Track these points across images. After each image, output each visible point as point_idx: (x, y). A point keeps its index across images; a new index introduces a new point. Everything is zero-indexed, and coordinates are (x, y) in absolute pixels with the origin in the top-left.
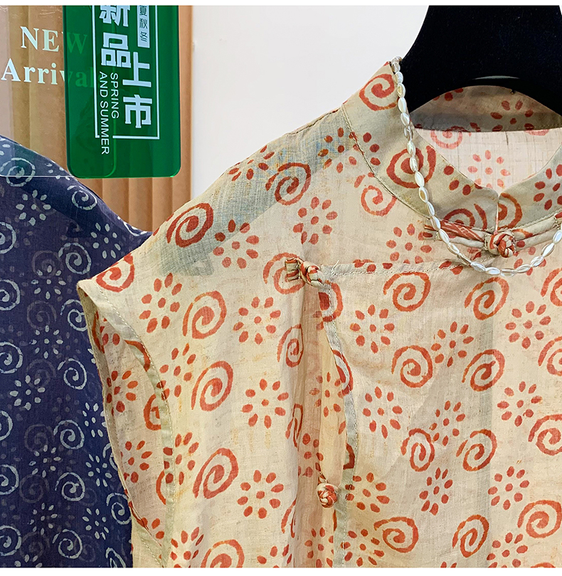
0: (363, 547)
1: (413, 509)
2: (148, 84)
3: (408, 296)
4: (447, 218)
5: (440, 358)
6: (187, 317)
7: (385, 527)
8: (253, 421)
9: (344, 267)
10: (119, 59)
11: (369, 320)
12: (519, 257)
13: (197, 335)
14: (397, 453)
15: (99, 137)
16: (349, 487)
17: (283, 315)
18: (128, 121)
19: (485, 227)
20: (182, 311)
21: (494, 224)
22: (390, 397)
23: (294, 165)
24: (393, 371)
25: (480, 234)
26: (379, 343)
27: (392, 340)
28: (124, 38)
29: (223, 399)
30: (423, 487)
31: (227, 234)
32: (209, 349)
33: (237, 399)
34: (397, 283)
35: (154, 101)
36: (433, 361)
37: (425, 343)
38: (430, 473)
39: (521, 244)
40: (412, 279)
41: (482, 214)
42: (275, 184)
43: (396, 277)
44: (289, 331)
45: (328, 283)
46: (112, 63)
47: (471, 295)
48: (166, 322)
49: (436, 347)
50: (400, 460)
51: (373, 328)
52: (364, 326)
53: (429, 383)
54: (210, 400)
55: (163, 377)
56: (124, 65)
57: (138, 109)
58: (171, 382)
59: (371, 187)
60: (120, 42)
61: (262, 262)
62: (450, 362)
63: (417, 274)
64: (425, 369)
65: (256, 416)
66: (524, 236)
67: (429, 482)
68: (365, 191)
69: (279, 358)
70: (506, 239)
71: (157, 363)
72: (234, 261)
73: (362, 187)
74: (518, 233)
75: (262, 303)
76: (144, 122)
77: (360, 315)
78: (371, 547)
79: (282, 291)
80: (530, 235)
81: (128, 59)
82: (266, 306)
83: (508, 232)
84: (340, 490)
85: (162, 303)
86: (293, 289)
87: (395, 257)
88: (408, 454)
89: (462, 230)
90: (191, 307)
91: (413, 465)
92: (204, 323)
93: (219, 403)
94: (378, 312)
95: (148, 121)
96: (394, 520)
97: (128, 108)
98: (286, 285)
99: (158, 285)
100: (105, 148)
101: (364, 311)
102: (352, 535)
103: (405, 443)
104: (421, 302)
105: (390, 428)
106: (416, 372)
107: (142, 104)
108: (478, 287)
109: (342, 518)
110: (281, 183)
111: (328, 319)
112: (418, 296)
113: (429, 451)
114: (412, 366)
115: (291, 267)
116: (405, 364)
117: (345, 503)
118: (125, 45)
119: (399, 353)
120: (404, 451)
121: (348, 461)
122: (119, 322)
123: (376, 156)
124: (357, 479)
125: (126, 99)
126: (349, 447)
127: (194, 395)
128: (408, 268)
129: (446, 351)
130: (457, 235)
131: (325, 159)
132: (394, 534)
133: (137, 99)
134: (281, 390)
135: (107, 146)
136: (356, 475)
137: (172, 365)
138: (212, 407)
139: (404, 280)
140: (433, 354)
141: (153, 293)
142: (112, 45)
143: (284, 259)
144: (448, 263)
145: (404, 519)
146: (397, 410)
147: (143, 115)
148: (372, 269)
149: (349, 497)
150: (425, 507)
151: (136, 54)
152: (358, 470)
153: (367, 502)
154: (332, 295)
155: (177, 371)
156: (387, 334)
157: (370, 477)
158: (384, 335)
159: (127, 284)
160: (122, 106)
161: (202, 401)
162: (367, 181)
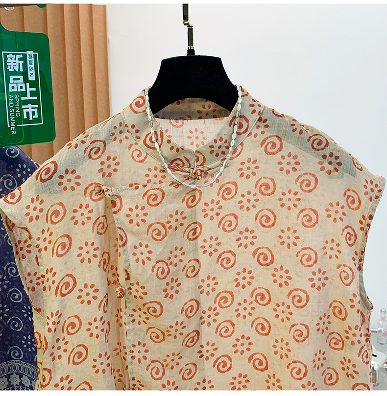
0: (140, 316)
1: (161, 297)
3: (154, 200)
4: (172, 162)
5: (170, 227)
6: (47, 214)
7: (147, 306)
8: (82, 261)
9: (124, 187)
10: (19, 88)
11: (135, 211)
12: (207, 179)
13: (53, 223)
14: (150, 272)
16: (129, 289)
17: (95, 211)
19: (190, 166)
20: (45, 212)
21: (194, 164)
22: (147, 246)
23: (98, 141)
24: (147, 234)
25: (187, 169)
26: (141, 222)
27: (146, 220)
29: (67, 251)
30: (165, 287)
31: (65, 175)
32: (58, 230)
33: (75, 251)
34: (148, 194)
35: (39, 106)
36: (167, 228)
37: (164, 221)
38: (168, 280)
39: (206, 173)
40: (156, 191)
41: (187, 160)
42: (88, 151)
43: (148, 191)
44: (98, 219)
45: (116, 196)
46: (15, 90)
47: (185, 197)
48: (37, 217)
49: (169, 222)
50: (151, 275)
51: (137, 215)
52: (133, 214)
53: (166, 239)
54: (60, 252)
55: (38, 242)
58: (42, 245)
59: (136, 150)
61: (83, 187)
62: (176, 228)
63: (158, 189)
64: (163, 233)
65: (84, 258)
66: (207, 170)
67: (168, 284)
68: (133, 152)
69: (93, 232)
70: (198, 171)
71: (35, 237)
72: (69, 188)
73: (132, 150)
74: (205, 168)
75: (84, 206)
76: (34, 117)
77: (131, 210)
78: (144, 316)
79: (94, 200)
80: (210, 169)
82: (86, 208)
83: (200, 168)
84: (126, 290)
85: (35, 209)
86: (100, 199)
87: (149, 181)
88: (155, 272)
89: (179, 168)
90: (49, 210)
91: (158, 277)
92: (56, 217)
93: (65, 253)
94: (140, 207)
95: (36, 116)
96: (151, 302)
98: (95, 198)
99: (33, 200)
101: (133, 208)
102: (134, 310)
103: (154, 267)
104: (161, 202)
105: (146, 261)
106: (159, 234)
108: (188, 193)
109: (129, 303)
110: (91, 150)
111: (115, 213)
112: (159, 199)
113: (166, 270)
114: (157, 231)
115: (97, 189)
116: (153, 231)
117: (128, 296)
119: (150, 226)
120: (153, 271)
121: (126, 276)
122: (15, 218)
123: (138, 135)
124: (132, 284)
126: (126, 271)
127: (53, 250)
128: (155, 186)
129: (174, 224)
130: (176, 170)
131: (114, 137)
132: (152, 309)
134: (95, 246)
136: (131, 283)
137: (42, 237)
138: (61, 256)
139: (152, 192)
140: (167, 226)
141: (31, 204)
142: (15, 81)
143: (94, 185)
144: (173, 183)
145: (156, 302)
146: (150, 252)
148: (137, 188)
149: (130, 293)
150: (166, 296)
152: (132, 281)
153: (138, 295)
154: (118, 201)
155: (45, 240)
156: (144, 218)
157: (138, 283)
158: (143, 218)
159: (18, 201)
161: (57, 253)
162: (134, 147)
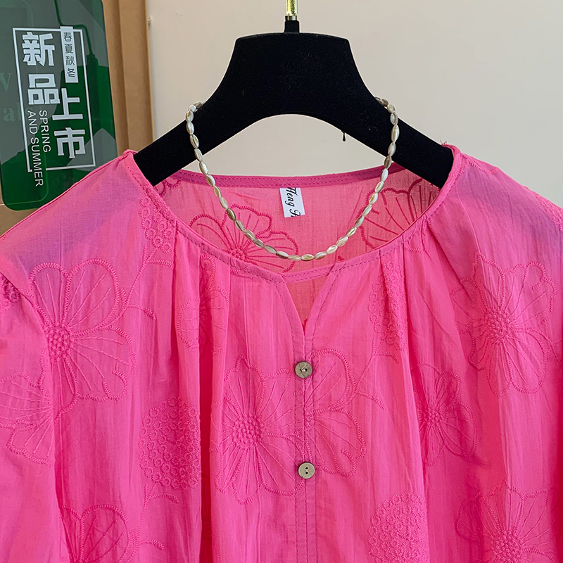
2: (80, 116)
15: (31, 171)
18: (61, 153)
28: (51, 77)
56: (53, 102)
57: (71, 141)
60: (47, 81)
81: (57, 96)
97: (60, 142)
100: (39, 180)
107: (74, 136)
118: (52, 83)
125: (56, 133)
133: (69, 131)
135: (40, 178)
147: (76, 146)
151: (64, 91)
160: (53, 140)
